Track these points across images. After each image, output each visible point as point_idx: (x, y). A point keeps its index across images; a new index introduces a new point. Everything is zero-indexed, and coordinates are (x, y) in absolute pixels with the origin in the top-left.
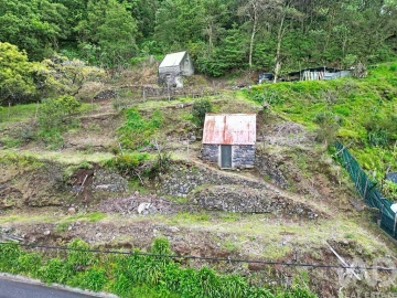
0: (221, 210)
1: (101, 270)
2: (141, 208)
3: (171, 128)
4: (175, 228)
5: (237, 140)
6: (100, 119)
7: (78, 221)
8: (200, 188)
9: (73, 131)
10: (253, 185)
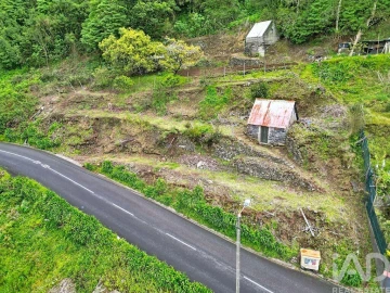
0: (247, 173)
1: (170, 196)
2: (199, 164)
3: (236, 104)
4: (211, 182)
5: (273, 123)
6: (191, 93)
7: (164, 167)
8: (238, 157)
9: (173, 102)
10: (275, 160)
